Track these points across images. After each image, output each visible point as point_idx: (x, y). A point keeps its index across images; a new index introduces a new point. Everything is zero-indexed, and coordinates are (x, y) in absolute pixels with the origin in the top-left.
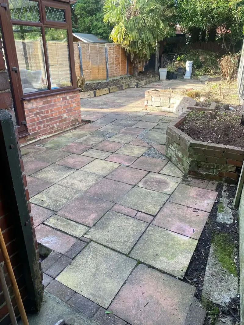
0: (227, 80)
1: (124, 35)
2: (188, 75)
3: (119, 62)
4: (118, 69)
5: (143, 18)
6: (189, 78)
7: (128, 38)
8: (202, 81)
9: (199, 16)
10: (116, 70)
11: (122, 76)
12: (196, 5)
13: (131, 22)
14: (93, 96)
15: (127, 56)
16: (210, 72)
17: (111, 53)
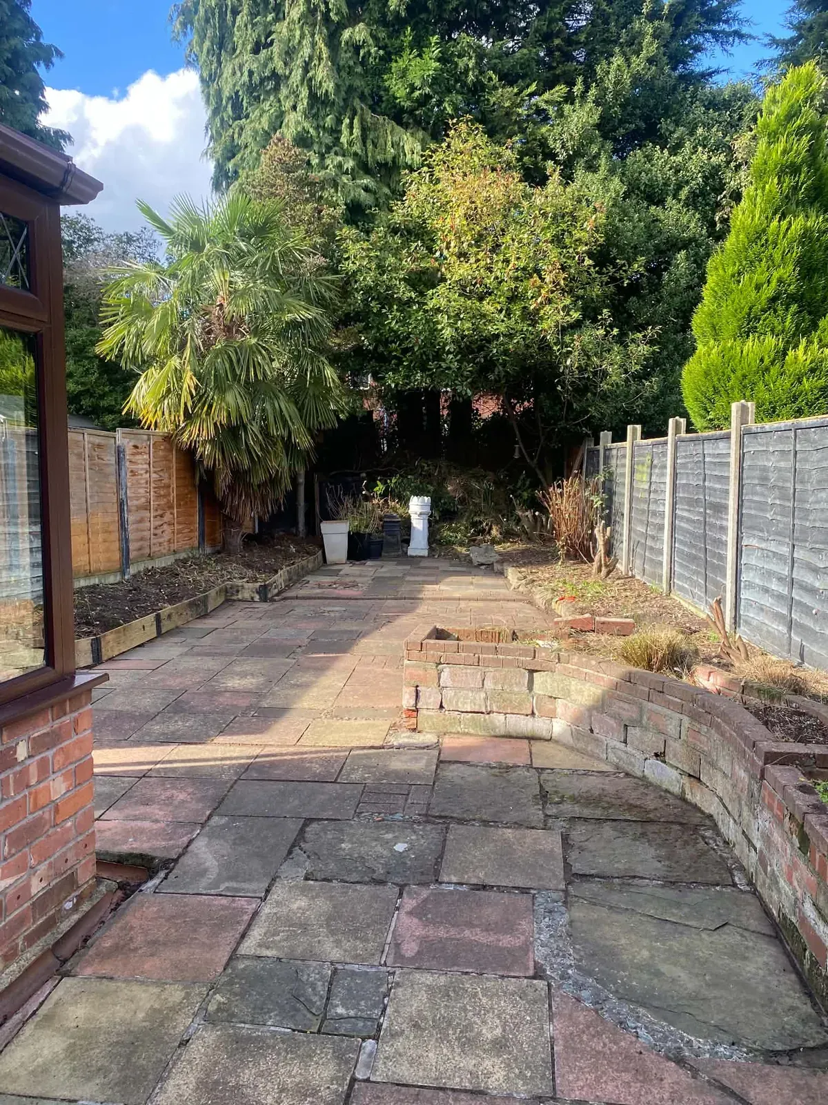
0: (595, 565)
1: (189, 404)
2: (419, 544)
3: (169, 501)
4: (165, 527)
5: (263, 347)
6: (425, 553)
7: (208, 414)
8: (482, 564)
9: (451, 356)
10: (159, 532)
11: (183, 556)
12: (437, 322)
13: (216, 357)
14: (90, 661)
15: (201, 477)
16: (489, 533)
17: (140, 466)
